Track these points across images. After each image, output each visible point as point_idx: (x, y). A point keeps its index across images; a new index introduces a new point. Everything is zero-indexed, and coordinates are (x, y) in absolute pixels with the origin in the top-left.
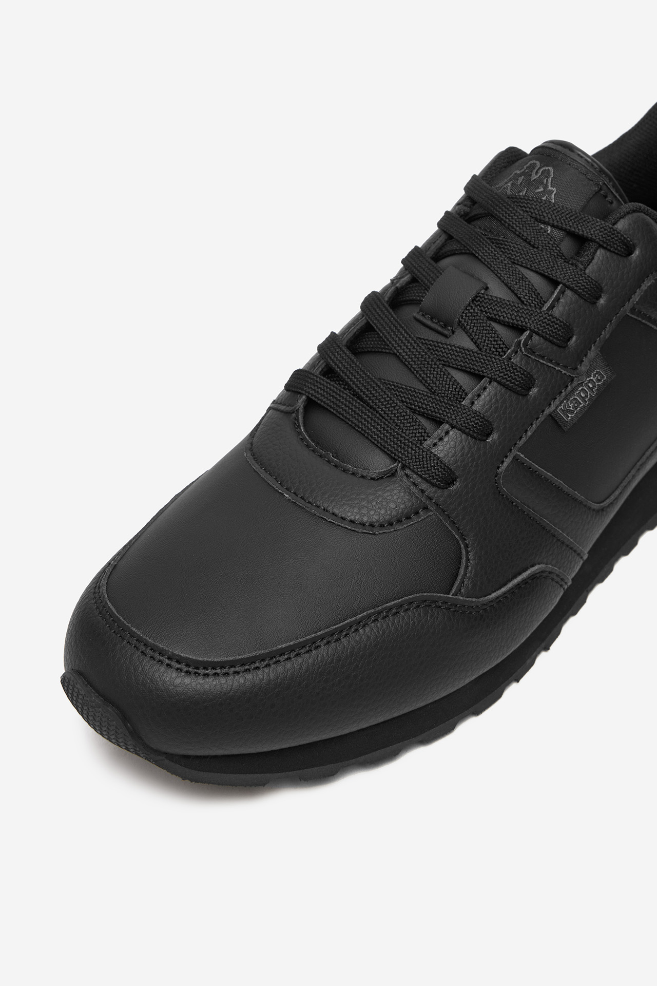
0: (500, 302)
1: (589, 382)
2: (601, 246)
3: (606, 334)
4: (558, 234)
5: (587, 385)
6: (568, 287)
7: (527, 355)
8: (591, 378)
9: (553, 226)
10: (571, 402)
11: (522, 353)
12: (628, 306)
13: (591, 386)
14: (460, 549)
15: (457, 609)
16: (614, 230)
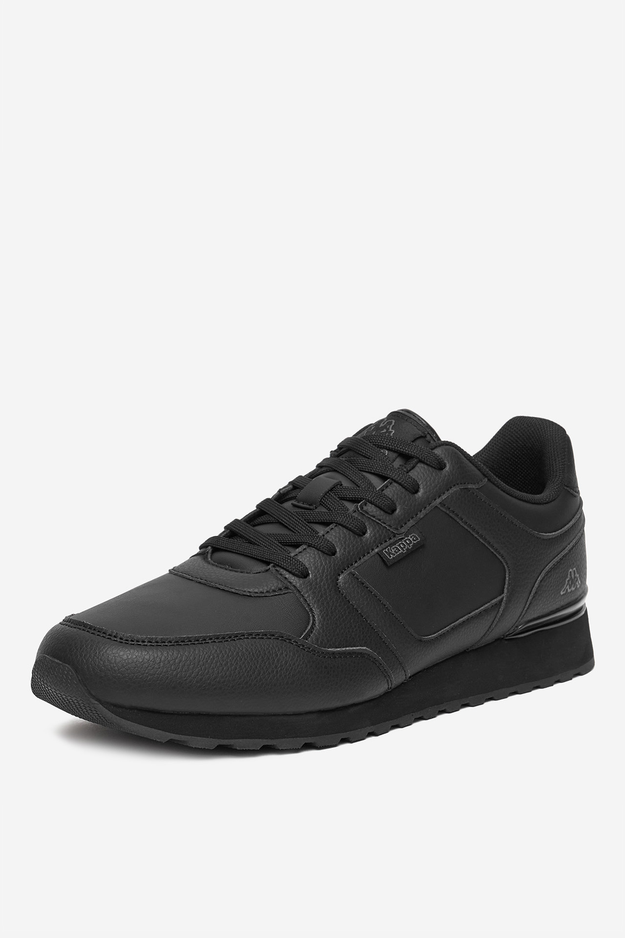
0: (346, 489)
1: (407, 540)
2: (420, 461)
3: (421, 515)
4: (393, 455)
5: (405, 541)
6: (395, 481)
7: (362, 513)
8: (409, 538)
9: (389, 450)
10: (393, 549)
11: (359, 511)
12: (438, 501)
13: (408, 542)
14: (309, 617)
15: (304, 648)
16: (432, 453)
